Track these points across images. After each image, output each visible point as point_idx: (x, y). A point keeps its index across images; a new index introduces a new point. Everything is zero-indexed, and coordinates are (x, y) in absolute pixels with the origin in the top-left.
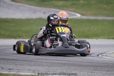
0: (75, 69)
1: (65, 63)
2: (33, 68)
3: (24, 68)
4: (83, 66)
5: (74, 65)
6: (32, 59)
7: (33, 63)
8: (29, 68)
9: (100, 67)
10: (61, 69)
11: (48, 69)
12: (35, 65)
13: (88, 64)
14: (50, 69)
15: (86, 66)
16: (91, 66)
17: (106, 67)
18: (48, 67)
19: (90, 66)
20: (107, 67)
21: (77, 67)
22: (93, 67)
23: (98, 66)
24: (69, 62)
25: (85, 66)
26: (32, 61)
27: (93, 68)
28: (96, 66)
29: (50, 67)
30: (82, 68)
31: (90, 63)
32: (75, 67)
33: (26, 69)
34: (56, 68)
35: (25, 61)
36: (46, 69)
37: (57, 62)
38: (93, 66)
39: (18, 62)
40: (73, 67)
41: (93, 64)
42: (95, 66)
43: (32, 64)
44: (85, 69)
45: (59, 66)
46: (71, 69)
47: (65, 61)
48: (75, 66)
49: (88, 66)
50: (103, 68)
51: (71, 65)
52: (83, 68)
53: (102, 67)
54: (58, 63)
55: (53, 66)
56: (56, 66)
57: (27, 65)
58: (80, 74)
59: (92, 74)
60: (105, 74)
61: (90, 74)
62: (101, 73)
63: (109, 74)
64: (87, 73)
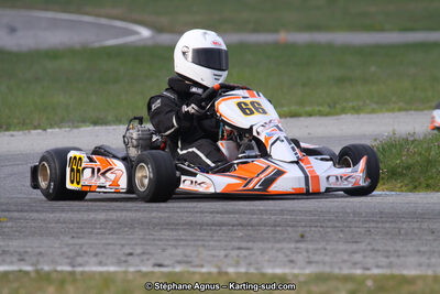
0: (177, 240)
4: (201, 226)
5: (168, 224)
9: (265, 225)
10: (123, 242)
13: (218, 218)
14: (81, 246)
15: (213, 225)
16: (233, 225)
17: (289, 226)
19: (228, 225)
21: (181, 232)
22: (240, 227)
23: (259, 225)
25: (208, 225)
27: (241, 234)
28: (252, 226)
30: (199, 234)
31: (226, 216)
32: (175, 233)
34: (104, 241)
36: (68, 245)
38: (242, 225)
40: (166, 234)
42: (248, 225)
44: (212, 236)
45: (112, 234)
46: (160, 240)
48: (172, 229)
49: (221, 225)
50: (278, 228)
51: (156, 225)
52: (204, 232)
53: (275, 226)
54: (107, 220)
55: (91, 233)
56: (101, 233)
58: (197, 256)
59: (245, 257)
60: (293, 253)
61: (238, 256)
62: (278, 251)
63: (307, 251)
64: (223, 253)
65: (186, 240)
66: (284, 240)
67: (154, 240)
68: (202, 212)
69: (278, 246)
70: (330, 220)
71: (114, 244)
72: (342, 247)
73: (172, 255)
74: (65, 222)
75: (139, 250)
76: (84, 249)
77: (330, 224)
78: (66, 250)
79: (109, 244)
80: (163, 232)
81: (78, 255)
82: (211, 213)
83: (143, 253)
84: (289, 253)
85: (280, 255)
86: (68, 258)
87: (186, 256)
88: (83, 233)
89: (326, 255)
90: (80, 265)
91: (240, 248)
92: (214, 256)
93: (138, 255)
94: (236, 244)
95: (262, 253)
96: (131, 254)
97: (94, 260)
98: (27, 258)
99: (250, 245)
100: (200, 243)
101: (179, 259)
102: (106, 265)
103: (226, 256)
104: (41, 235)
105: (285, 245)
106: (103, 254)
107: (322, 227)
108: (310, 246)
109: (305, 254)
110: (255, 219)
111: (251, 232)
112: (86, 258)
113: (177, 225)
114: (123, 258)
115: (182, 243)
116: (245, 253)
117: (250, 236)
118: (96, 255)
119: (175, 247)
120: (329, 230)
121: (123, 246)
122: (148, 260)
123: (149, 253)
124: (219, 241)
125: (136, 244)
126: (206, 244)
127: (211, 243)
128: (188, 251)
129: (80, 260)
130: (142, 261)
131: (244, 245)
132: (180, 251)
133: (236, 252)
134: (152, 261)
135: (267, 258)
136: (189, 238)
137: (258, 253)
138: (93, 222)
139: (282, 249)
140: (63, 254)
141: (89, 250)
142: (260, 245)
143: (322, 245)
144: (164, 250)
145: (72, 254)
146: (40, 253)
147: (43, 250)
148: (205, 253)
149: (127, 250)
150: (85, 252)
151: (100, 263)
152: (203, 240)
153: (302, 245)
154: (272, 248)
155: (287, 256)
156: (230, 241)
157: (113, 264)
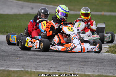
0: (65, 64)
1: (54, 59)
2: (22, 64)
3: (13, 64)
4: (72, 61)
5: (63, 60)
6: (21, 55)
7: (22, 58)
8: (18, 64)
9: (89, 62)
10: (50, 64)
11: (37, 64)
12: (24, 60)
13: (77, 59)
14: (39, 65)
15: (75, 61)
16: (81, 61)
18: (38, 62)
19: (79, 61)
20: (96, 62)
21: (66, 62)
23: (87, 62)
24: (58, 57)
25: (74, 61)
26: (21, 57)
27: (82, 64)
28: (85, 62)
29: (39, 62)
30: (71, 63)
31: (79, 59)
33: (15, 64)
34: (46, 64)
35: (14, 56)
36: (36, 64)
37: (46, 57)
38: (83, 61)
39: (7, 58)
41: (82, 59)
43: (21, 60)
44: (74, 64)
45: (48, 62)
46: (60, 64)
47: (54, 56)
48: (64, 62)
49: (77, 61)
52: (72, 63)
53: (91, 62)
55: (43, 61)
56: (45, 62)
57: (16, 60)
58: (69, 69)
59: (82, 69)
60: (95, 69)
61: (80, 69)
62: (91, 68)
63: (99, 69)
64: (76, 68)
65: (67, 64)
66: (93, 66)
67: (59, 64)
68: (73, 58)
69: (91, 67)
70: (106, 61)
71: (48, 65)
72: (108, 68)
73: (62, 68)
74: (36, 58)
75: (54, 67)
76: (40, 65)
77: (106, 62)
78: (35, 65)
79: (46, 65)
80: (62, 62)
81: (38, 67)
82: (75, 58)
83: (55, 67)
84: (93, 69)
85: (91, 69)
86: (35, 67)
87: (66, 69)
88: (40, 61)
89: (103, 70)
90: (38, 70)
91: (81, 67)
92: (73, 69)
93: (54, 68)
94: (80, 66)
95: (86, 69)
96: (52, 67)
97: (42, 68)
98: (24, 67)
99: (84, 66)
100: (71, 65)
101: (64, 69)
102: (45, 70)
103: (77, 69)
104: (30, 61)
105: (93, 67)
106: (44, 67)
107: (104, 63)
108: (100, 68)
109: (98, 69)
110: (86, 60)
111: (85, 63)
112: (40, 68)
113: (66, 60)
114: (50, 68)
115: (66, 65)
116: (82, 68)
117: (84, 64)
118: (43, 67)
119: (64, 66)
120: (106, 64)
121: (50, 65)
122: (56, 69)
123: (56, 67)
124: (76, 65)
125: (54, 65)
126: (72, 66)
127: (74, 66)
128: (67, 67)
129: (38, 68)
130: (54, 69)
131: (82, 66)
132: (65, 67)
133: (80, 68)
134: (57, 69)
135: (87, 70)
136: (68, 64)
137: (85, 69)
138: (44, 59)
139: (92, 68)
140: (34, 66)
141: (41, 66)
142: (87, 67)
143: (103, 67)
144: (61, 67)
145: (36, 67)
146: (28, 66)
147: (29, 65)
148: (71, 68)
149: (51, 66)
150: (40, 66)
151: (43, 69)
152: (72, 65)
153: (98, 67)
154: (89, 68)
155: (93, 70)
156: (79, 65)
157: (46, 70)
